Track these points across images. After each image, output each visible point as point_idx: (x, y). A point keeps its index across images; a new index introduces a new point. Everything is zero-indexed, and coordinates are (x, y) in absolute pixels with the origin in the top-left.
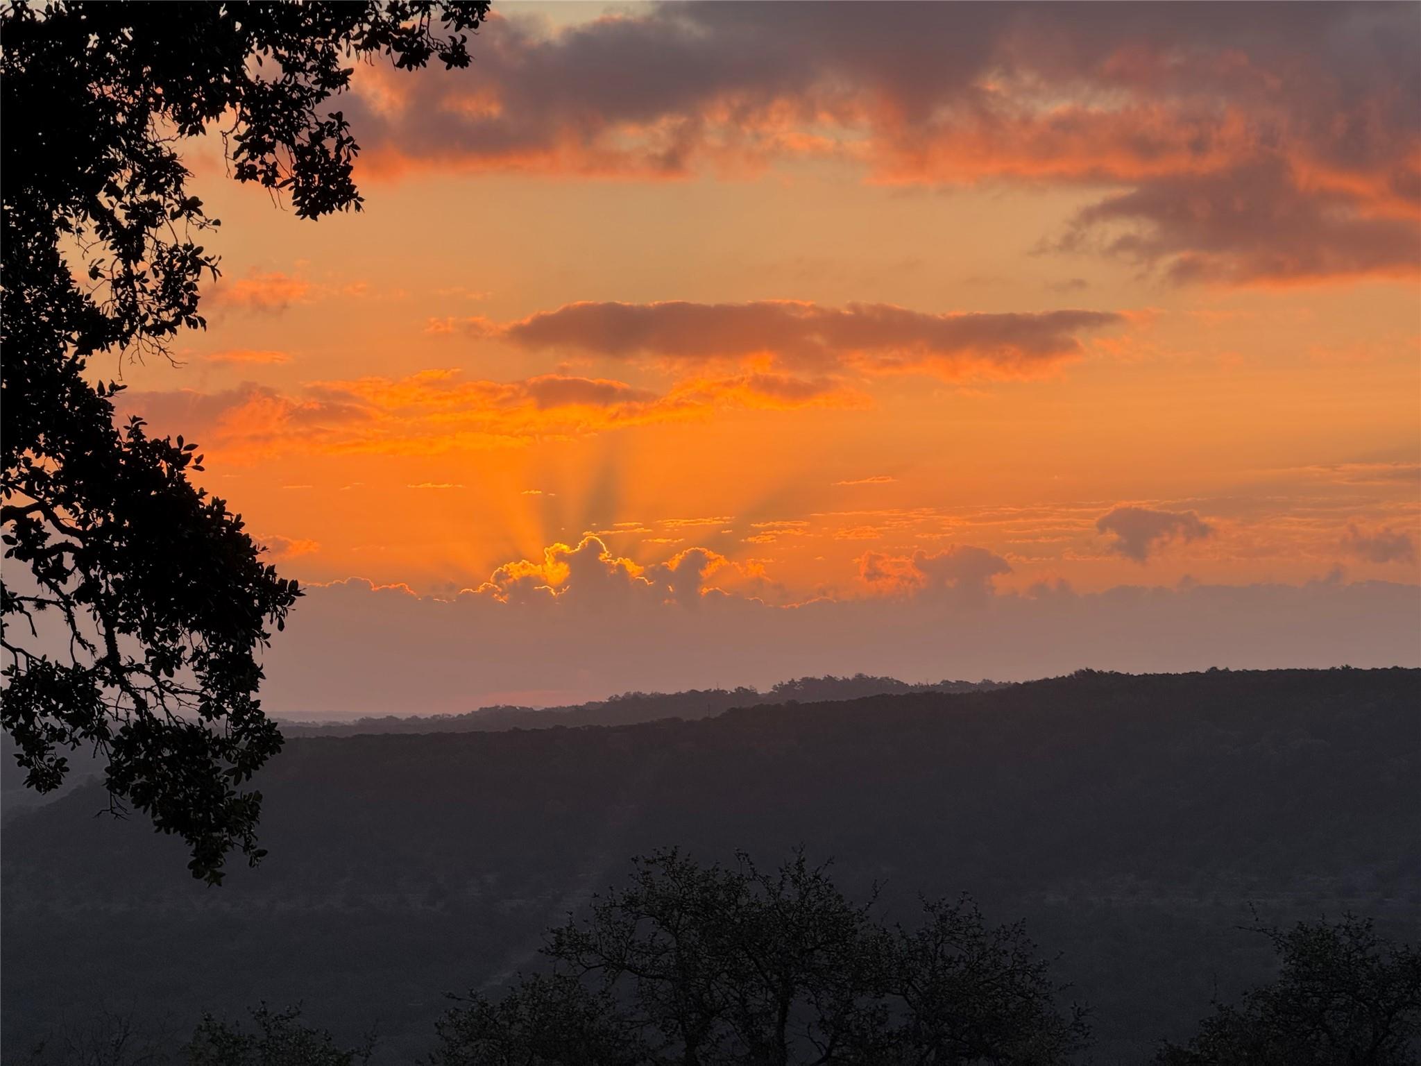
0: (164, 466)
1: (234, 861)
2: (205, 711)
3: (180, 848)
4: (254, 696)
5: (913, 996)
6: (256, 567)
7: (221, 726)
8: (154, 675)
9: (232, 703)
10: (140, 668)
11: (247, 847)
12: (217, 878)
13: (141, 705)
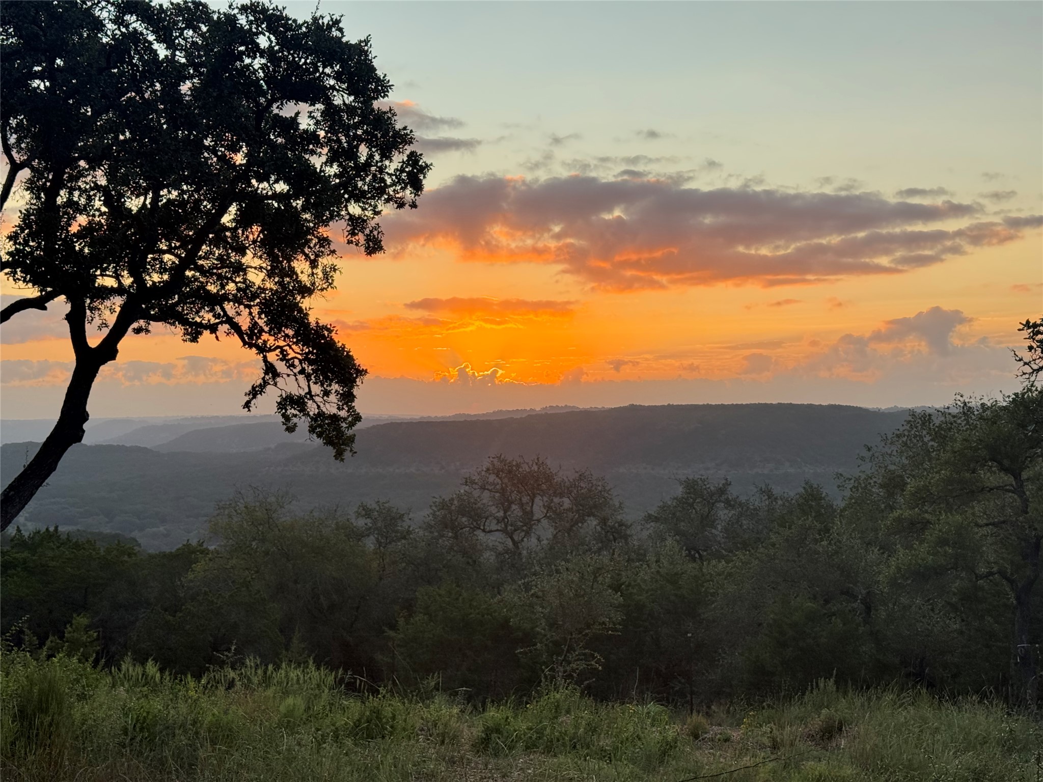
0: (326, 333)
1: (347, 454)
2: (339, 409)
3: (331, 451)
4: (353, 404)
5: (571, 498)
6: (355, 365)
7: (343, 413)
8: (323, 398)
9: (347, 406)
10: (318, 395)
11: (351, 450)
12: (342, 460)
13: (319, 407)
